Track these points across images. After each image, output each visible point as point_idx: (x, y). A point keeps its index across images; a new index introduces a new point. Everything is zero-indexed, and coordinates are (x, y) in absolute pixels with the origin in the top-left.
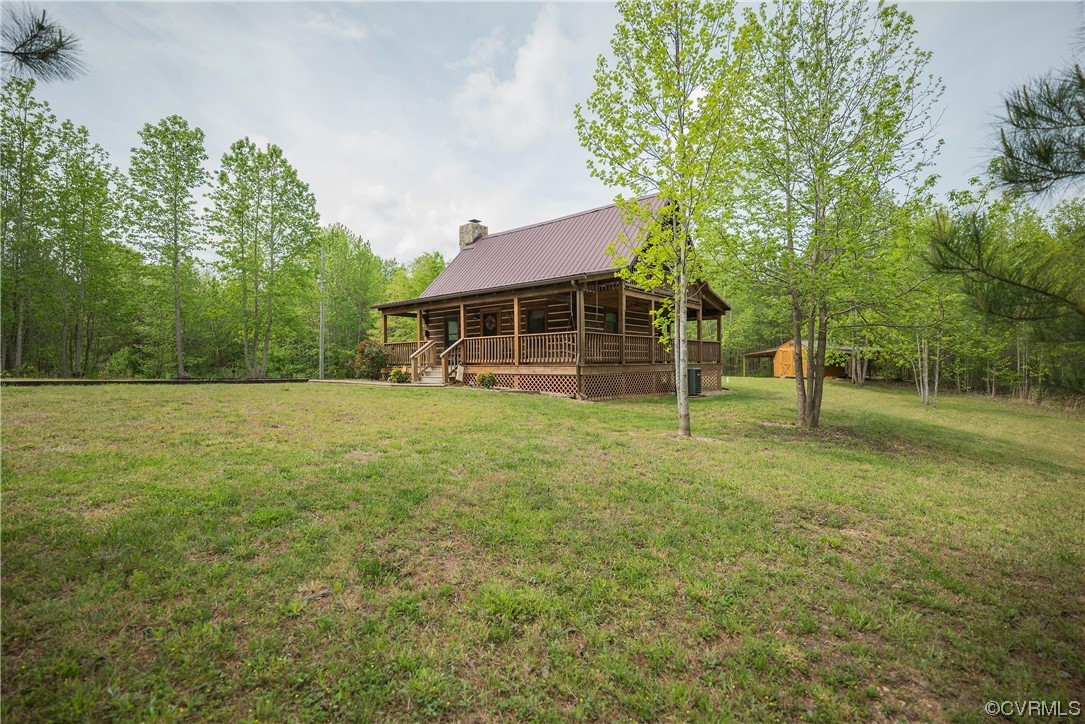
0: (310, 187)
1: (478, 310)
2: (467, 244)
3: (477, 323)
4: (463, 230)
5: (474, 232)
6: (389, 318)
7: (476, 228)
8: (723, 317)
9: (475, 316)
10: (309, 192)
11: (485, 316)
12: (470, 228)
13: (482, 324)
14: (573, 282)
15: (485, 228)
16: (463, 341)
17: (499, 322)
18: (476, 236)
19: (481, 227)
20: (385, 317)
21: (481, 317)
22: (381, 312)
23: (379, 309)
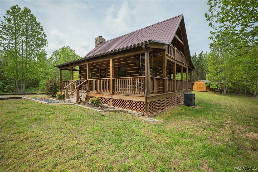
0: (41, 24)
1: (98, 68)
2: (98, 45)
3: (98, 73)
4: (96, 40)
5: (100, 40)
6: (62, 71)
7: (101, 39)
8: (192, 72)
9: (97, 70)
10: (41, 26)
11: (101, 70)
12: (99, 39)
13: (100, 73)
14: (143, 46)
15: (105, 39)
16: (88, 80)
17: (106, 72)
18: (100, 41)
19: (103, 39)
20: (61, 70)
21: (100, 71)
22: (59, 68)
23: (58, 67)
